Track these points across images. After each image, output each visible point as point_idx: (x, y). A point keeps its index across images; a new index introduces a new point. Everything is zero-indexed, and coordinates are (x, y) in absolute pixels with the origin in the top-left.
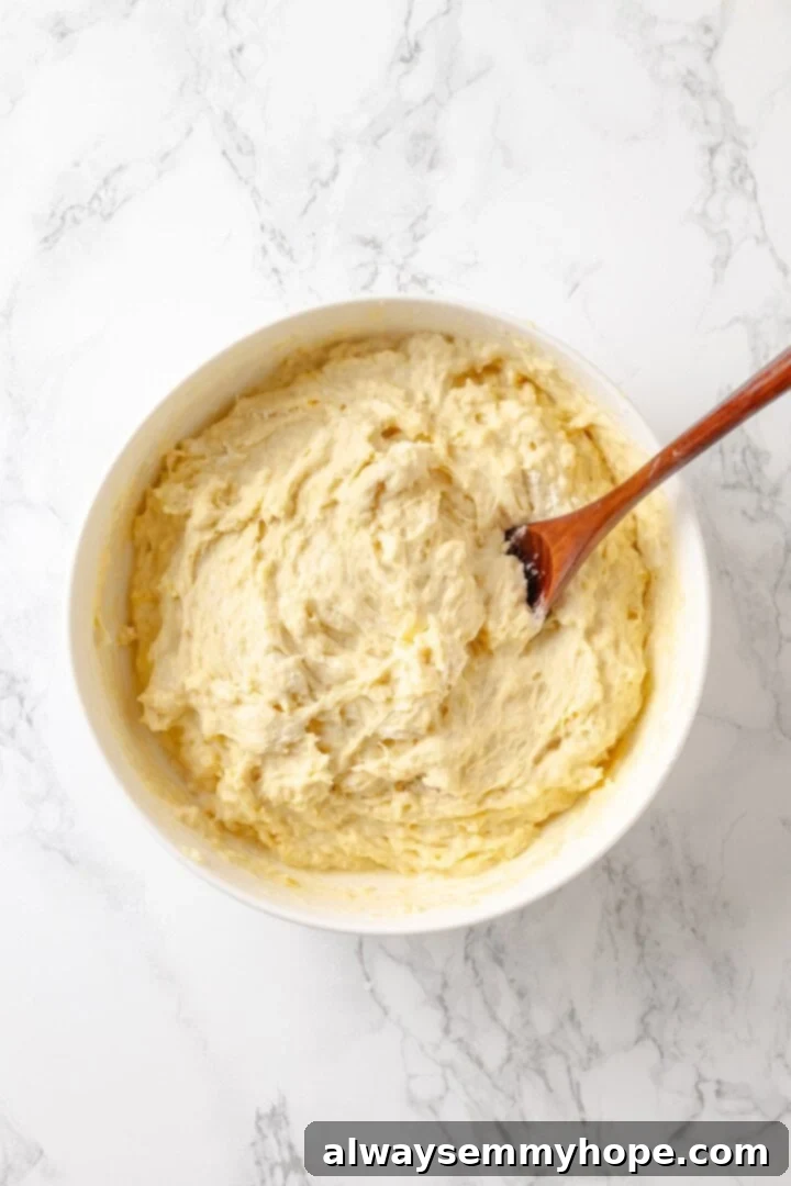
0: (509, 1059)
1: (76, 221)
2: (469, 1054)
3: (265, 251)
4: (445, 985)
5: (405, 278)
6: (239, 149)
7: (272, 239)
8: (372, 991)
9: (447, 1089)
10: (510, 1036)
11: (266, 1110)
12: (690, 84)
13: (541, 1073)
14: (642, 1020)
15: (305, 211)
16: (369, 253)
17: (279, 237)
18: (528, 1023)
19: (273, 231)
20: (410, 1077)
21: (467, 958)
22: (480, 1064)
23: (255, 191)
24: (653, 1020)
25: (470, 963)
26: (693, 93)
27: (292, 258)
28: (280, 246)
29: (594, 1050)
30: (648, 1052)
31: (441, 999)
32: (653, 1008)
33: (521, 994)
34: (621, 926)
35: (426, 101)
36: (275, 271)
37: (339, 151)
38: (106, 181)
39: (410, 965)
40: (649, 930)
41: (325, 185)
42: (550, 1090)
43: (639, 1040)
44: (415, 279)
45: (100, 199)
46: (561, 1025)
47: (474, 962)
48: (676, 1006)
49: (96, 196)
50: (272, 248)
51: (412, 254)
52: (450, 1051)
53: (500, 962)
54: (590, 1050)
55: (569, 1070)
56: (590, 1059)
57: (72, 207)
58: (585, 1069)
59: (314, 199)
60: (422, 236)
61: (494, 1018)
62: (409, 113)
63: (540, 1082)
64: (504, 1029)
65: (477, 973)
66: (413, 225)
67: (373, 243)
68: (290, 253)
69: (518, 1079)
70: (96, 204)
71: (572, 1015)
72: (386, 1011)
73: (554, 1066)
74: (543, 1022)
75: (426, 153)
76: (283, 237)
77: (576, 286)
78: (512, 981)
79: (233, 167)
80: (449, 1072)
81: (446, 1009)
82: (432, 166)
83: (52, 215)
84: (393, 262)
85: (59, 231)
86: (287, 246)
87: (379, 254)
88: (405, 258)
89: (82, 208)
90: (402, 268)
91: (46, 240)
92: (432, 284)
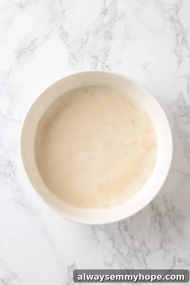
0: (129, 253)
1: (25, 52)
2: (119, 252)
3: (70, 59)
4: (113, 235)
5: (104, 66)
6: (64, 35)
7: (72, 56)
8: (96, 237)
9: (114, 260)
10: (129, 248)
11: (70, 265)
12: (172, 19)
13: (137, 256)
14: (161, 244)
15: (80, 50)
16: (95, 60)
17: (74, 56)
18: (133, 245)
19: (72, 55)
20: (105, 258)
21: (119, 229)
22: (122, 254)
23: (68, 45)
24: (163, 244)
25: (119, 230)
26: (173, 21)
27: (77, 61)
28: (74, 58)
29: (149, 251)
30: (162, 251)
31: (112, 239)
32: (163, 241)
33: (132, 238)
34: (156, 221)
35: (109, 23)
36: (73, 64)
37: (88, 35)
38: (32, 42)
39: (105, 230)
40: (162, 222)
41: (84, 43)
42: (138, 260)
43: (160, 248)
44: (106, 66)
45: (30, 47)
46: (141, 245)
47: (120, 230)
48: (169, 241)
49: (30, 46)
50: (72, 58)
51: (106, 60)
52: (114, 251)
53: (127, 230)
54: (148, 251)
55: (143, 256)
56: (148, 253)
57: (24, 49)
58: (147, 256)
59: (82, 47)
60: (108, 56)
61: (125, 243)
62: (105, 26)
64: (127, 246)
65: (121, 233)
66: (106, 53)
67: (96, 57)
68: (76, 60)
69: (131, 258)
70: (30, 48)
71: (144, 243)
72: (99, 242)
73: (140, 255)
74: (137, 244)
75: (109, 36)
76: (75, 56)
77: (145, 68)
78: (129, 234)
79: (63, 39)
80: (114, 257)
81: (114, 241)
82: (110, 39)
83: (19, 51)
84: (101, 62)
85: (21, 55)
86: (75, 58)
87: (98, 60)
88: (104, 61)
89: (26, 49)
90: (103, 63)
91: (18, 57)
92: (110, 67)
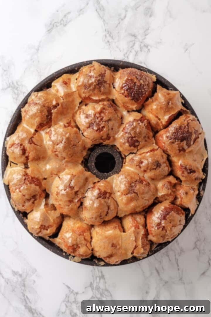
1: (57, 26)
3: (106, 36)
5: (142, 45)
6: (101, 9)
7: (108, 33)
13: (168, 256)
14: (195, 243)
15: (117, 26)
16: (133, 38)
19: (108, 31)
23: (104, 21)
24: (198, 243)
28: (110, 35)
29: (182, 251)
30: (196, 252)
32: (198, 240)
36: (108, 42)
37: (126, 11)
38: (65, 16)
40: (198, 220)
41: (122, 20)
42: (170, 260)
43: (194, 249)
44: (145, 46)
45: (63, 20)
48: (204, 240)
49: (62, 20)
50: (108, 35)
51: (144, 39)
54: (181, 250)
55: (175, 255)
56: (181, 253)
57: (56, 22)
58: (179, 255)
59: (119, 23)
60: (147, 35)
63: (167, 258)
66: (145, 31)
67: (134, 36)
68: (112, 37)
69: (162, 257)
70: (62, 22)
73: (171, 254)
75: (149, 13)
76: (111, 33)
77: (187, 50)
79: (99, 14)
82: (151, 16)
83: (51, 24)
84: (139, 41)
85: (52, 28)
86: (112, 35)
87: (136, 38)
88: (142, 40)
89: (58, 23)
90: (141, 42)
91: (49, 31)
92: (149, 47)
